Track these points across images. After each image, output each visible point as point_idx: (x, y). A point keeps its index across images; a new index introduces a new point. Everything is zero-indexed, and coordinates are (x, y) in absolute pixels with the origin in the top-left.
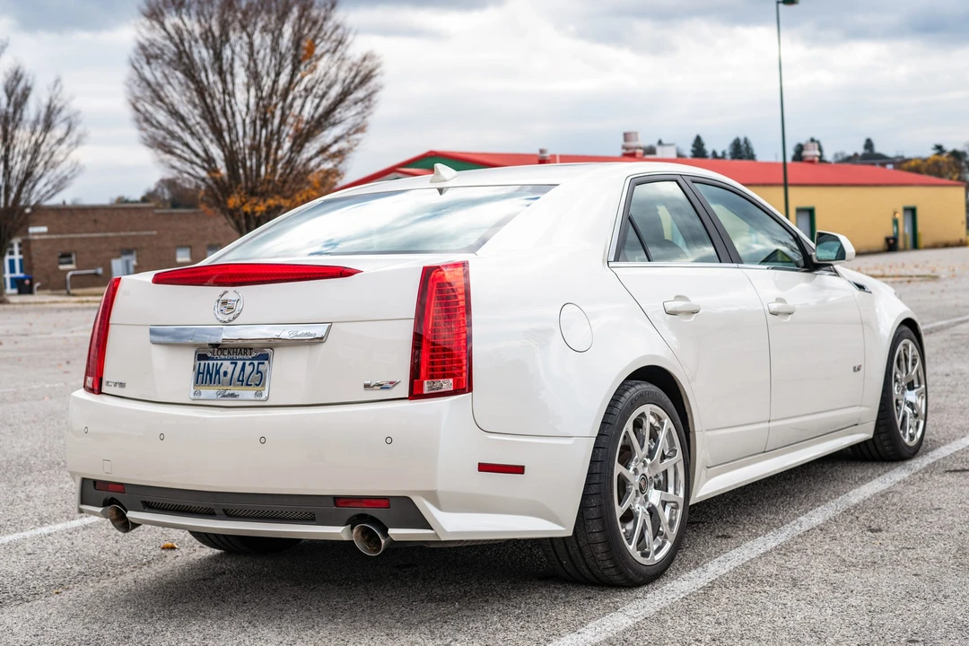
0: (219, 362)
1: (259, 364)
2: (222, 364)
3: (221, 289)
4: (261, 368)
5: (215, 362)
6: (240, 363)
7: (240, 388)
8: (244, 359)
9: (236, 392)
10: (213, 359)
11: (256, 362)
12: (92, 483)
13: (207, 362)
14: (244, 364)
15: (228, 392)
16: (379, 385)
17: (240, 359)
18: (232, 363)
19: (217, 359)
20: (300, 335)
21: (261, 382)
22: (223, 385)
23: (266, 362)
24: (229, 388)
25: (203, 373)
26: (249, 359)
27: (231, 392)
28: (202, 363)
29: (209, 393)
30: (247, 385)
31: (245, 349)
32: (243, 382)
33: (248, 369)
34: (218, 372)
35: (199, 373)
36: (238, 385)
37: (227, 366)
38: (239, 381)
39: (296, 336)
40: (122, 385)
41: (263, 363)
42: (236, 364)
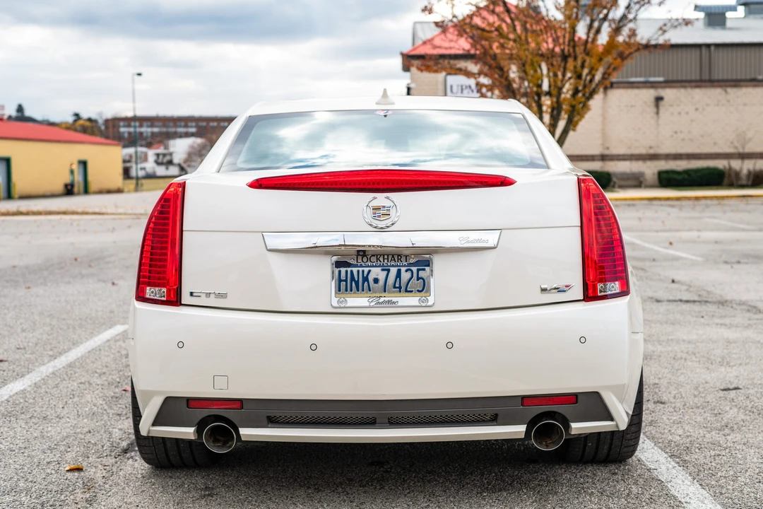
0: (366, 270)
1: (418, 270)
2: (369, 271)
3: (370, 195)
4: (422, 274)
5: (361, 269)
6: (394, 271)
7: (398, 294)
8: (397, 266)
9: (394, 299)
10: (356, 266)
11: (414, 269)
12: (185, 402)
13: (349, 269)
14: (399, 272)
15: (382, 300)
16: (555, 289)
17: (393, 266)
18: (383, 270)
19: (361, 266)
20: (472, 242)
21: (424, 288)
22: (375, 292)
23: (427, 268)
24: (383, 294)
25: (346, 281)
26: (405, 266)
27: (387, 299)
28: (343, 270)
29: (358, 301)
30: (406, 291)
31: (398, 255)
32: (400, 288)
33: (405, 276)
34: (366, 279)
35: (340, 281)
36: (394, 292)
37: (376, 272)
38: (395, 287)
39: (468, 242)
40: (222, 296)
41: (424, 270)
42: (389, 271)
